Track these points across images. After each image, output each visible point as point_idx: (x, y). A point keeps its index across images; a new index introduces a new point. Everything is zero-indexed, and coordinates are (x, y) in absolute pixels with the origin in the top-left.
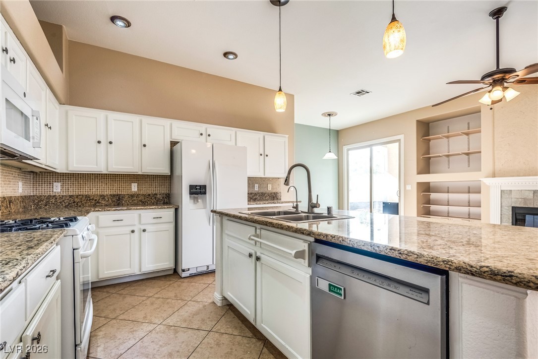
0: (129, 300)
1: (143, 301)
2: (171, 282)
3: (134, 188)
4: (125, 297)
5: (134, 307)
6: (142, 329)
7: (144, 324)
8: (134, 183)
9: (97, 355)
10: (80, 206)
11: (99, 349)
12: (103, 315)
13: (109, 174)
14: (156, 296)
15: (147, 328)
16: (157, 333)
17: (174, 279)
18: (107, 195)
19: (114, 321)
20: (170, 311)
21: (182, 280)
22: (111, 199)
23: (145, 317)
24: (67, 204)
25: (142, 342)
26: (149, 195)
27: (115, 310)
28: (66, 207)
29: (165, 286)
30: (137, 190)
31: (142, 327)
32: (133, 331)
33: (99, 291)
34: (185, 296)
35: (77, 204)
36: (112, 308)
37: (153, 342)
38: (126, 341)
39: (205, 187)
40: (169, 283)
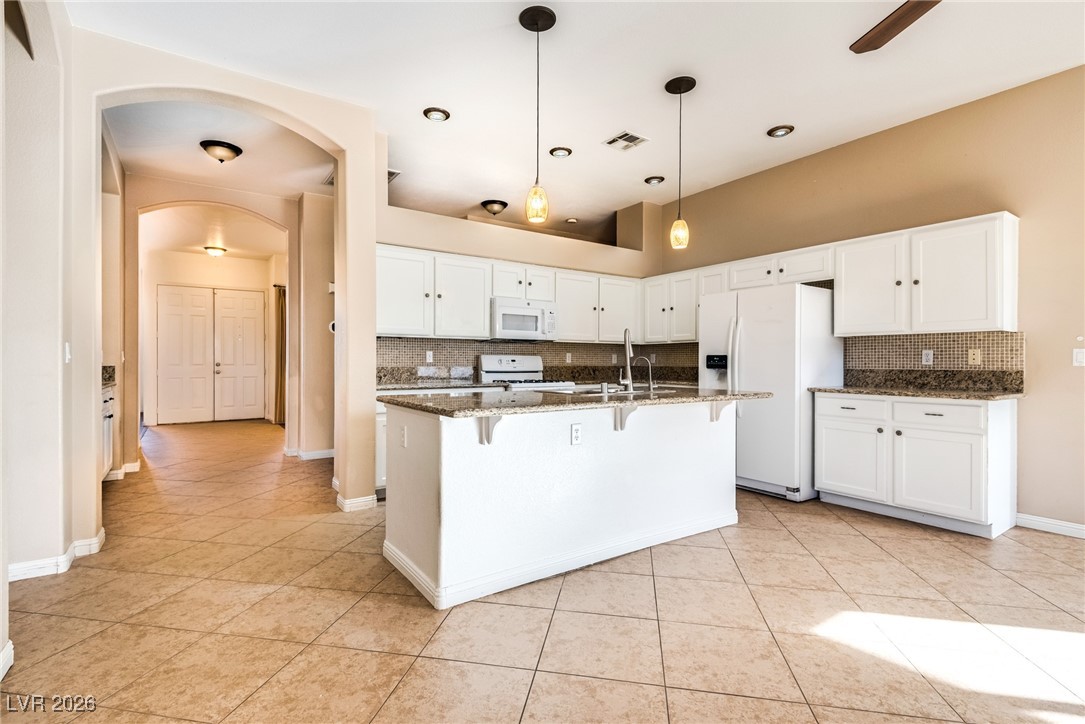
39: (724, 358)
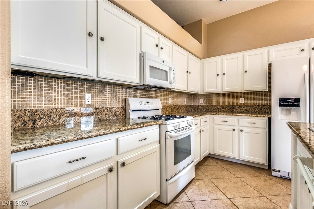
0: (224, 173)
1: (231, 178)
2: (261, 175)
3: (242, 101)
4: (223, 170)
5: (223, 178)
6: (217, 195)
7: (220, 192)
8: (242, 98)
9: (187, 193)
10: (211, 111)
11: (191, 190)
12: (206, 174)
13: (223, 93)
14: (242, 179)
15: (220, 195)
16: (223, 203)
17: (265, 174)
18: (225, 106)
19: (207, 180)
20: (243, 194)
21: (270, 177)
22: (227, 108)
23: (224, 188)
24: (206, 110)
25: (211, 202)
26: (253, 106)
27: (213, 174)
28: (205, 111)
29: (254, 175)
30: (244, 103)
31: (217, 193)
32: (212, 192)
33: (214, 160)
34: (263, 190)
35: (210, 110)
36: (212, 172)
37: (216, 206)
38: (204, 195)
39: (299, 100)
40: (258, 174)
